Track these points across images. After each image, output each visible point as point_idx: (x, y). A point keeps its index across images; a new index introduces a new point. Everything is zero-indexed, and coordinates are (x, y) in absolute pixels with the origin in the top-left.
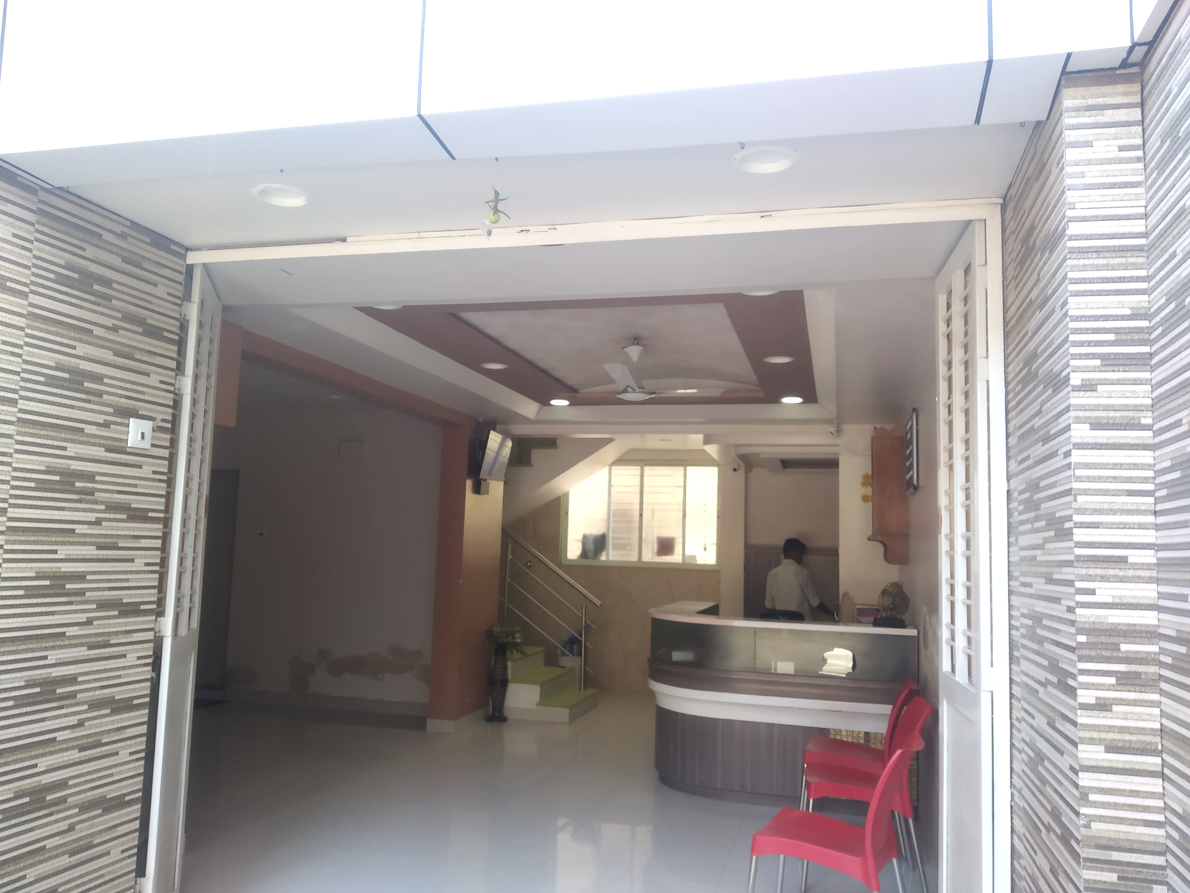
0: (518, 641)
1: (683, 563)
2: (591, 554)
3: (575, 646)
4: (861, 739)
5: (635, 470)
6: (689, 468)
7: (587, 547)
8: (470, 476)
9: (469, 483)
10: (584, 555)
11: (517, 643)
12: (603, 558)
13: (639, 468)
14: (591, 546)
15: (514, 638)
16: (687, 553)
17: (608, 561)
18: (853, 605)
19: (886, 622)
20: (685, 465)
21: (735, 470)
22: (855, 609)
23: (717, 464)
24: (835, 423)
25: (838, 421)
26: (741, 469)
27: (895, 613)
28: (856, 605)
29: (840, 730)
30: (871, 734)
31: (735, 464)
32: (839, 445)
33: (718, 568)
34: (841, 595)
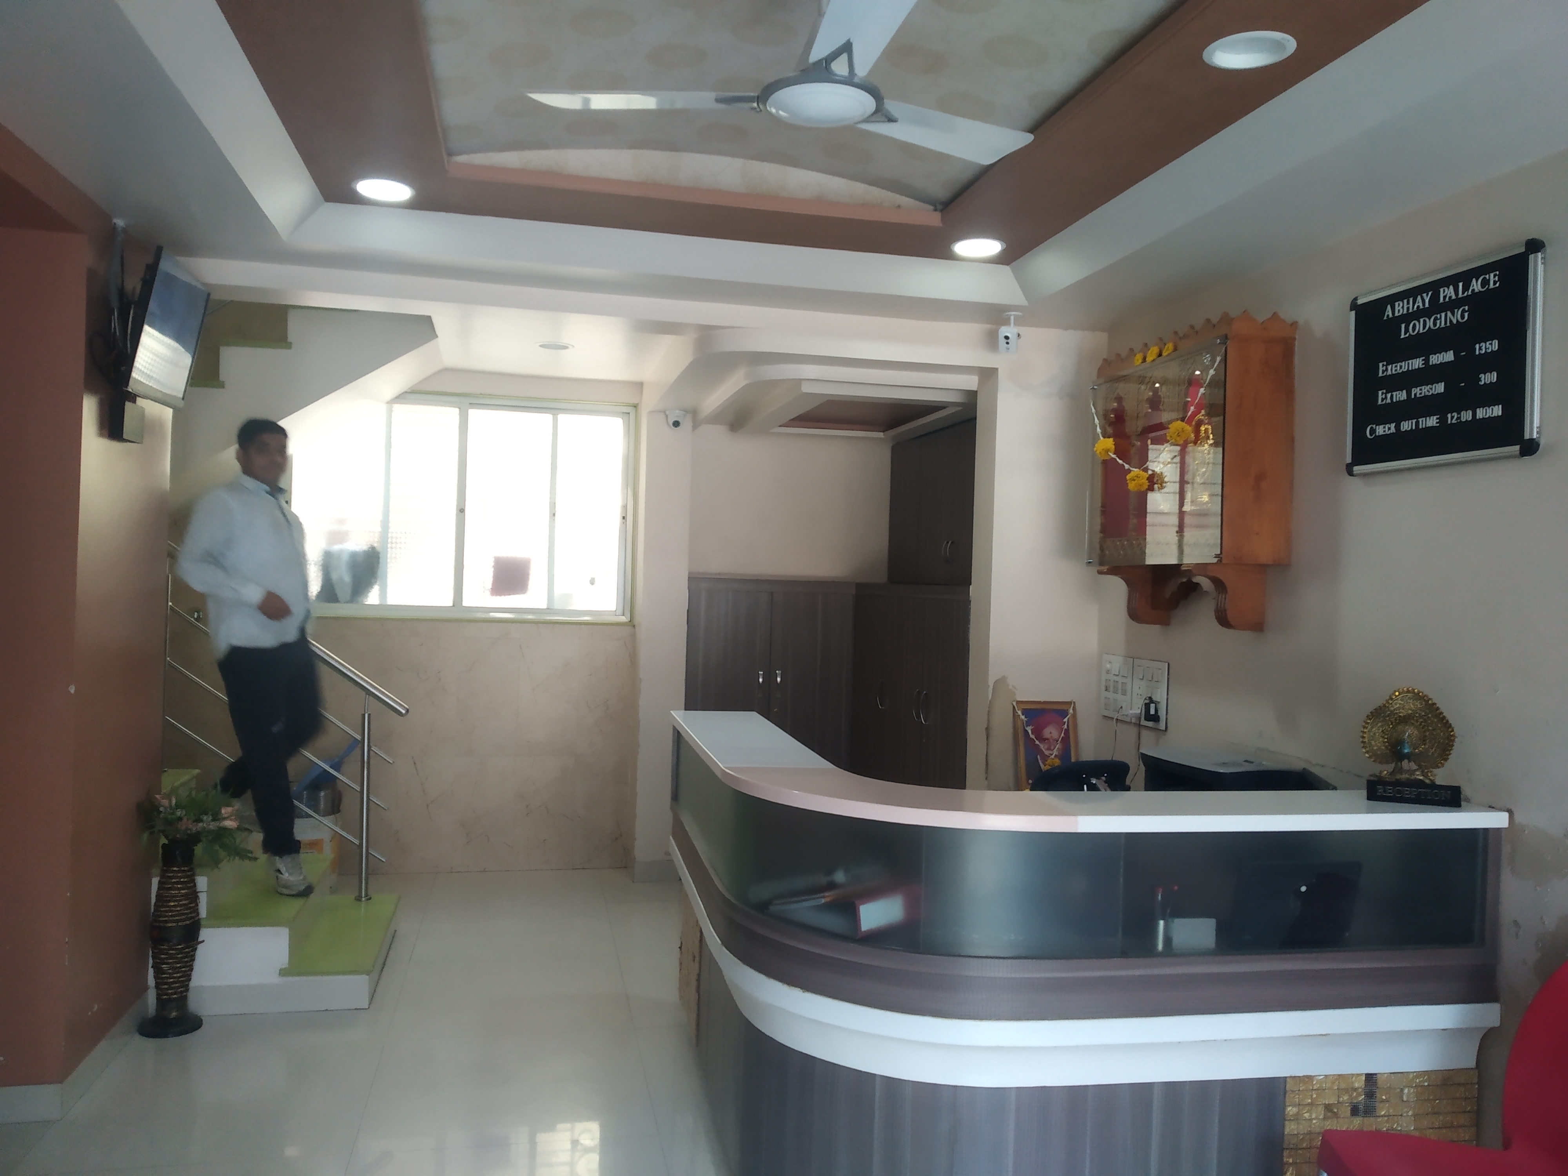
0: (230, 824)
1: (549, 610)
2: (344, 592)
3: (322, 794)
4: (1359, 1095)
5: (449, 414)
6: (562, 417)
7: (335, 577)
8: (91, 387)
9: (89, 408)
10: (329, 593)
11: (225, 829)
12: (373, 597)
13: (456, 411)
14: (343, 576)
15: (216, 817)
16: (558, 591)
17: (383, 607)
18: (1015, 704)
19: (1407, 790)
20: (554, 411)
21: (676, 424)
22: (1020, 713)
23: (623, 413)
24: (1012, 318)
25: (1020, 314)
26: (687, 424)
27: (1414, 767)
28: (1018, 702)
29: (1310, 1078)
30: (1379, 1076)
31: (677, 411)
32: (997, 369)
33: (624, 619)
34: (991, 684)
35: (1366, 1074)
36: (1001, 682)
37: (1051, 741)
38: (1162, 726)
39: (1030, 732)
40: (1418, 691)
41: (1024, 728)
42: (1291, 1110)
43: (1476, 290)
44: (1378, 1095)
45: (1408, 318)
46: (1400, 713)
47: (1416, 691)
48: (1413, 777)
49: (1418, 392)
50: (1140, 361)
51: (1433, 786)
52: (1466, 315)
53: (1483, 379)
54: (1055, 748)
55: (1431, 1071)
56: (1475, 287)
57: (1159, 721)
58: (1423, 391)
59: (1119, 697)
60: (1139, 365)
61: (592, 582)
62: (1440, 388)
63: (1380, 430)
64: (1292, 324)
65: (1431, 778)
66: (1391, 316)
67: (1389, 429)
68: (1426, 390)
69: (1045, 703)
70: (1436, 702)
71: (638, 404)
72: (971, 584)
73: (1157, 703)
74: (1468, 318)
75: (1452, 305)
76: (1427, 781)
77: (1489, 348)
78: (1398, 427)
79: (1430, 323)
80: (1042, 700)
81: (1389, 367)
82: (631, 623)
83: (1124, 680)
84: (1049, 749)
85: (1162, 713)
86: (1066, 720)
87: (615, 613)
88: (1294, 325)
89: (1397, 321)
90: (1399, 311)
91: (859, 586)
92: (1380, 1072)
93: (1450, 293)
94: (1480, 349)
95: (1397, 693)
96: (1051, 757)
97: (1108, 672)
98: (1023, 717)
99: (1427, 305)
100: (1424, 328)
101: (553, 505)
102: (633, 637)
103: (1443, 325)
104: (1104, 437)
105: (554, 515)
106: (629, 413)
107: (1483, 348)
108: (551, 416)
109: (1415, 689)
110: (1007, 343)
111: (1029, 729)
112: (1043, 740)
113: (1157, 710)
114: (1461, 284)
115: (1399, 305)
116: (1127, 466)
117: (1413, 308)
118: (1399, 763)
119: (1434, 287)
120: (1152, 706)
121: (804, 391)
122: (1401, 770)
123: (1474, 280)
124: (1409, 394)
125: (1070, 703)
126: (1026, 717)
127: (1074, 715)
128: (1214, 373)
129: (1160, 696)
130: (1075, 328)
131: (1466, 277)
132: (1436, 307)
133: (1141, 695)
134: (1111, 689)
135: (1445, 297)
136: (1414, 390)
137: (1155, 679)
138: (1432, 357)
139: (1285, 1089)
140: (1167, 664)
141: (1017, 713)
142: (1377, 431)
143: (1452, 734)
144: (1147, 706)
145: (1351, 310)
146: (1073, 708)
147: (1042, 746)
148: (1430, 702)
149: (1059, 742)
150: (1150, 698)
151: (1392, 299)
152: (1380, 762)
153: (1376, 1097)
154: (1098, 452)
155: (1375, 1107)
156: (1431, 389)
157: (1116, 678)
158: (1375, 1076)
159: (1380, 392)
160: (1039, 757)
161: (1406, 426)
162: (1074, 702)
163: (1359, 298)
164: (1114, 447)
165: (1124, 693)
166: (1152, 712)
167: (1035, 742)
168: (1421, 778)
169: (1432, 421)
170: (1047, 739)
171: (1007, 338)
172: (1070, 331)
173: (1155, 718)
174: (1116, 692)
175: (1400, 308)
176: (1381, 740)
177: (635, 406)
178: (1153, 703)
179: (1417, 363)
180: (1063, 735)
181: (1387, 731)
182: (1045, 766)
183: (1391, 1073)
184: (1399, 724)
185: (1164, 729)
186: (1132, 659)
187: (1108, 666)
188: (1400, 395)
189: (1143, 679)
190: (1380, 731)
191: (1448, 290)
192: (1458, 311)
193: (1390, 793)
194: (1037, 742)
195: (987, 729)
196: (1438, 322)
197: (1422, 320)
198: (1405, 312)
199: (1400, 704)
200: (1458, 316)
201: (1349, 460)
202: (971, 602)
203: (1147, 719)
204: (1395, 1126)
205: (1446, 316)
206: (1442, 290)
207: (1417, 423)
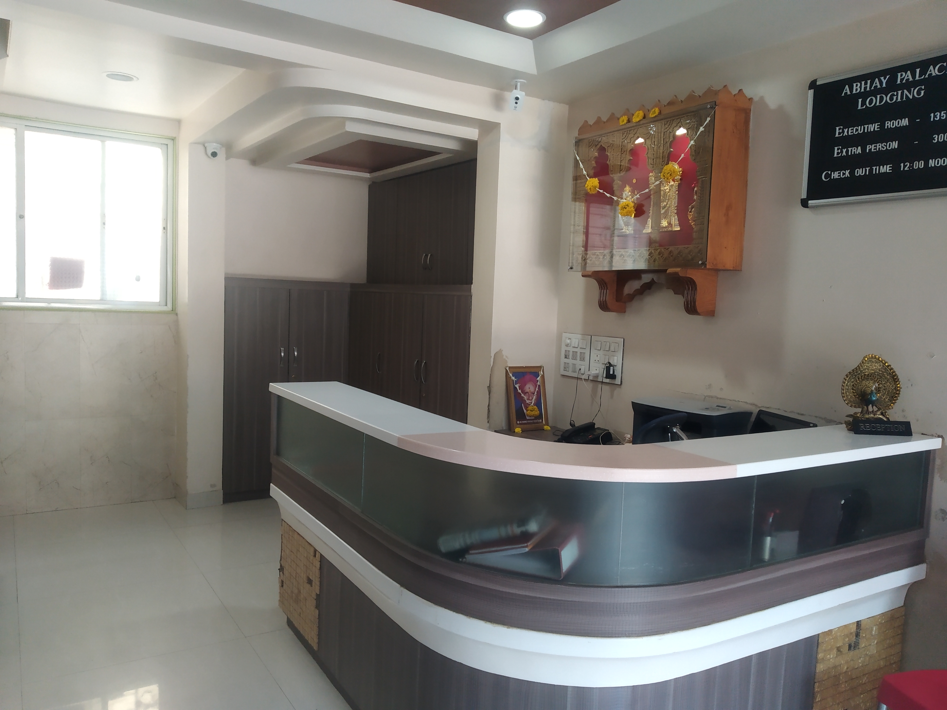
4: (853, 637)
6: (109, 143)
13: (12, 131)
16: (109, 286)
18: (508, 369)
19: (879, 426)
20: (103, 138)
21: (214, 154)
22: (511, 375)
23: (162, 144)
24: (519, 84)
25: (525, 81)
26: (222, 155)
27: (875, 409)
28: (510, 368)
29: (830, 631)
30: (862, 622)
31: (214, 144)
32: (500, 123)
33: (165, 308)
34: (493, 355)
35: (857, 622)
36: (498, 354)
37: (530, 393)
38: (618, 381)
39: (518, 388)
40: (878, 357)
41: (514, 385)
42: (820, 656)
43: (934, 74)
44: (861, 634)
45: (864, 95)
46: (865, 372)
47: (877, 357)
48: (876, 416)
49: (871, 148)
50: (625, 121)
51: (889, 422)
52: (923, 92)
53: (936, 139)
54: (533, 399)
55: (885, 612)
56: (933, 72)
57: (615, 378)
58: (878, 147)
59: (578, 362)
60: (625, 124)
61: (138, 279)
62: (895, 145)
63: (835, 175)
64: (749, 99)
65: (887, 416)
66: (849, 93)
67: (844, 174)
68: (880, 147)
69: (526, 367)
70: (890, 364)
71: (175, 138)
72: (472, 284)
73: (614, 366)
74: (924, 95)
75: (908, 85)
76: (885, 419)
77: (943, 116)
78: (852, 173)
79: (887, 99)
80: (524, 365)
81: (846, 130)
82: (174, 311)
83: (583, 351)
84: (528, 399)
85: (618, 373)
86: (538, 379)
87: (159, 304)
88: (751, 99)
89: (854, 97)
90: (857, 90)
91: (353, 285)
92: (863, 619)
93: (908, 76)
94: (935, 116)
95: (866, 359)
96: (531, 405)
97: (567, 345)
98: (513, 378)
99: (884, 85)
100: (880, 102)
101: (103, 216)
102: (177, 323)
103: (899, 100)
104: (590, 178)
105: (104, 224)
106: (167, 145)
107: (938, 116)
108: (100, 142)
109: (876, 356)
110: (516, 103)
111: (517, 386)
112: (525, 393)
113: (614, 371)
114: (918, 70)
115: (857, 85)
116: (615, 198)
117: (871, 87)
118: (865, 407)
119: (892, 72)
120: (612, 368)
121: (347, 130)
122: (868, 412)
123: (931, 67)
124: (864, 149)
125: (540, 367)
126: (515, 378)
127: (543, 376)
128: (703, 129)
129: (616, 360)
130: (550, 99)
131: (924, 65)
132: (892, 86)
133: (598, 361)
134: (571, 357)
135: (902, 80)
136: (869, 147)
137: (612, 349)
138: (888, 123)
139: (818, 642)
140: (623, 339)
141: (509, 375)
142: (833, 175)
143: (898, 386)
144: (608, 369)
145: (810, 88)
146: (543, 370)
147: (526, 398)
148: (887, 364)
149: (535, 394)
150: (609, 363)
151: (850, 81)
152: (855, 407)
153: (859, 636)
154: (589, 188)
155: (859, 642)
156: (886, 146)
157: (575, 350)
158: (860, 622)
159: (836, 148)
160: (523, 405)
161: (859, 172)
162: (543, 367)
163: (817, 80)
164: (598, 184)
165: (582, 359)
166: (611, 373)
167: (521, 395)
168: (881, 416)
169: (886, 169)
170: (527, 392)
171: (517, 98)
172: (547, 101)
173: (613, 377)
174: (574, 358)
175: (857, 88)
176: (852, 391)
177: (173, 139)
178: (612, 366)
179: (873, 127)
180: (537, 389)
181: (856, 384)
182: (527, 411)
183: (868, 618)
184: (863, 380)
185: (620, 384)
186: (590, 336)
187: (568, 341)
188: (855, 150)
189: (600, 350)
190: (852, 385)
191: (906, 74)
192: (914, 90)
193: (868, 428)
194: (523, 395)
195: (489, 387)
196: (895, 98)
197: (878, 96)
198: (863, 90)
199: (867, 366)
200: (914, 93)
201: (804, 196)
202: (472, 297)
203: (606, 377)
204: (868, 653)
205: (902, 94)
206: (899, 74)
207: (871, 171)
